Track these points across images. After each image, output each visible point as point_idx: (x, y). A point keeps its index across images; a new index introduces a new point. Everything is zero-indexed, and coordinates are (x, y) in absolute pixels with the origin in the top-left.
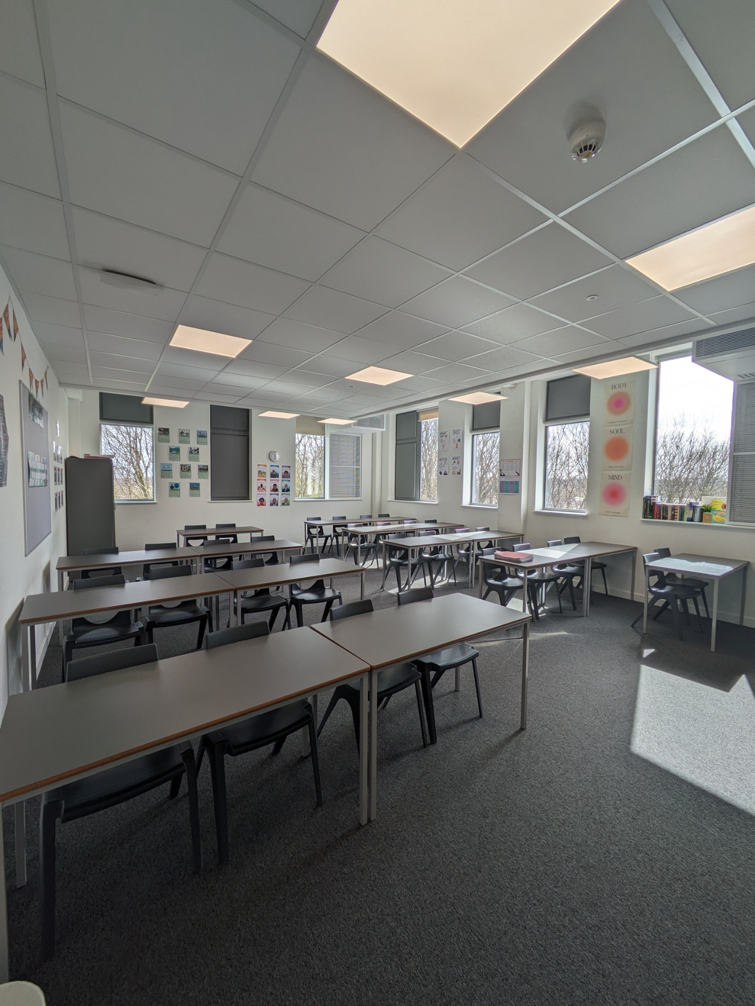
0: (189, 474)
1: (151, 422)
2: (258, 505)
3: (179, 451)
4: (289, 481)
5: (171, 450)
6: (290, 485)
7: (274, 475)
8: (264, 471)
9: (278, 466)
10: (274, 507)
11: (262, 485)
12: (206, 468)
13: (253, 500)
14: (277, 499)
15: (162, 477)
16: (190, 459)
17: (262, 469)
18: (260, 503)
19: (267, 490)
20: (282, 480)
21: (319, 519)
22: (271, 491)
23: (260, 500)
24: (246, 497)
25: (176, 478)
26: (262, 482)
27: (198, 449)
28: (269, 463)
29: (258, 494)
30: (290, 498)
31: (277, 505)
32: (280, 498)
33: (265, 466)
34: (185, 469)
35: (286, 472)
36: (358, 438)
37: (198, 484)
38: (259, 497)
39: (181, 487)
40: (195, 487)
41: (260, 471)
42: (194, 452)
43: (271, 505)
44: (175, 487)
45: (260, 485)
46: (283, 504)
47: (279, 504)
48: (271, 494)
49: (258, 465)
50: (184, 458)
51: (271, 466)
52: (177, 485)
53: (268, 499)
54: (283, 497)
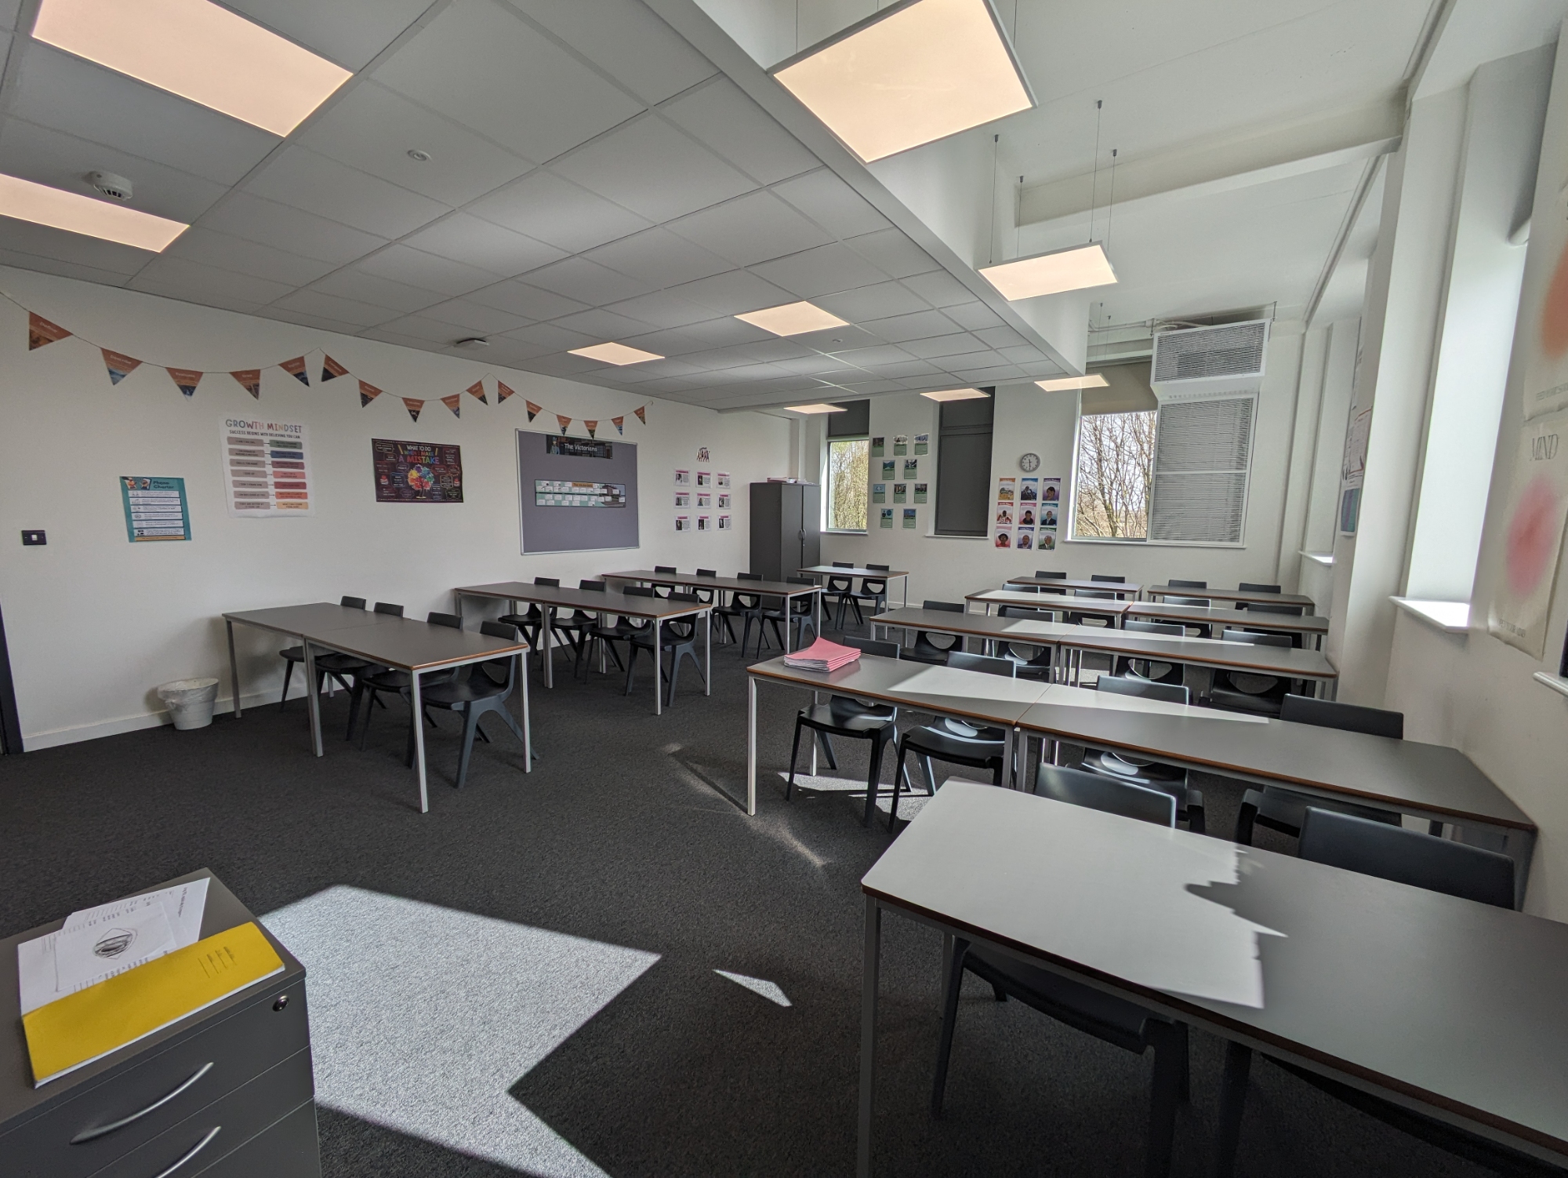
0: (903, 496)
1: (867, 433)
2: (997, 546)
3: (893, 467)
4: (1056, 505)
5: (885, 466)
6: (1057, 512)
7: (1028, 495)
8: (1011, 488)
10: (1025, 551)
11: (1005, 513)
12: (924, 487)
14: (1030, 537)
15: (875, 501)
16: (906, 476)
17: (1007, 486)
18: (999, 542)
19: (1013, 521)
20: (1043, 504)
22: (1020, 523)
23: (1000, 537)
24: (983, 532)
25: (889, 503)
26: (1006, 507)
27: (916, 461)
29: (998, 527)
30: (1056, 537)
31: (1030, 547)
32: (1037, 535)
34: (900, 490)
35: (1052, 489)
37: (914, 511)
38: (999, 532)
39: (894, 515)
40: (910, 515)
41: (1003, 489)
42: (911, 466)
43: (1020, 546)
44: (887, 514)
45: (1001, 512)
46: (1042, 547)
47: (1035, 545)
50: (899, 477)
52: (890, 512)
53: (1015, 536)
54: (1042, 534)
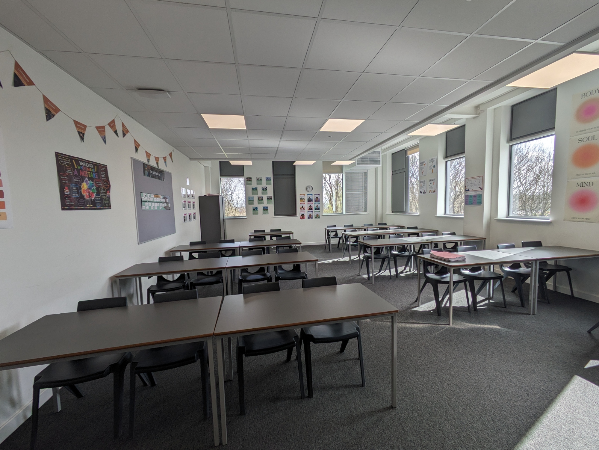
0: (262, 201)
1: (243, 175)
2: (301, 218)
3: (257, 189)
4: (319, 203)
5: (253, 189)
6: (319, 205)
7: (310, 200)
8: (304, 198)
9: (312, 195)
10: (310, 219)
11: (302, 206)
12: (271, 198)
13: (297, 215)
14: (312, 215)
15: (249, 204)
16: (263, 193)
17: (303, 197)
18: (302, 217)
19: (306, 209)
20: (315, 203)
21: (335, 226)
22: (308, 210)
23: (301, 215)
24: (295, 214)
25: (256, 204)
26: (303, 205)
27: (267, 187)
28: (306, 193)
29: (301, 212)
30: (320, 214)
31: (312, 218)
32: (314, 214)
33: (304, 195)
34: (261, 199)
35: (317, 198)
36: (365, 173)
37: (267, 207)
38: (301, 213)
39: (259, 209)
40: (265, 209)
41: (301, 198)
42: (265, 189)
43: (309, 218)
44: (255, 209)
45: (301, 206)
46: (316, 218)
47: (313, 217)
48: (308, 212)
49: (300, 195)
50: (260, 193)
51: (308, 195)
52: (257, 208)
53: (306, 215)
54: (316, 213)
